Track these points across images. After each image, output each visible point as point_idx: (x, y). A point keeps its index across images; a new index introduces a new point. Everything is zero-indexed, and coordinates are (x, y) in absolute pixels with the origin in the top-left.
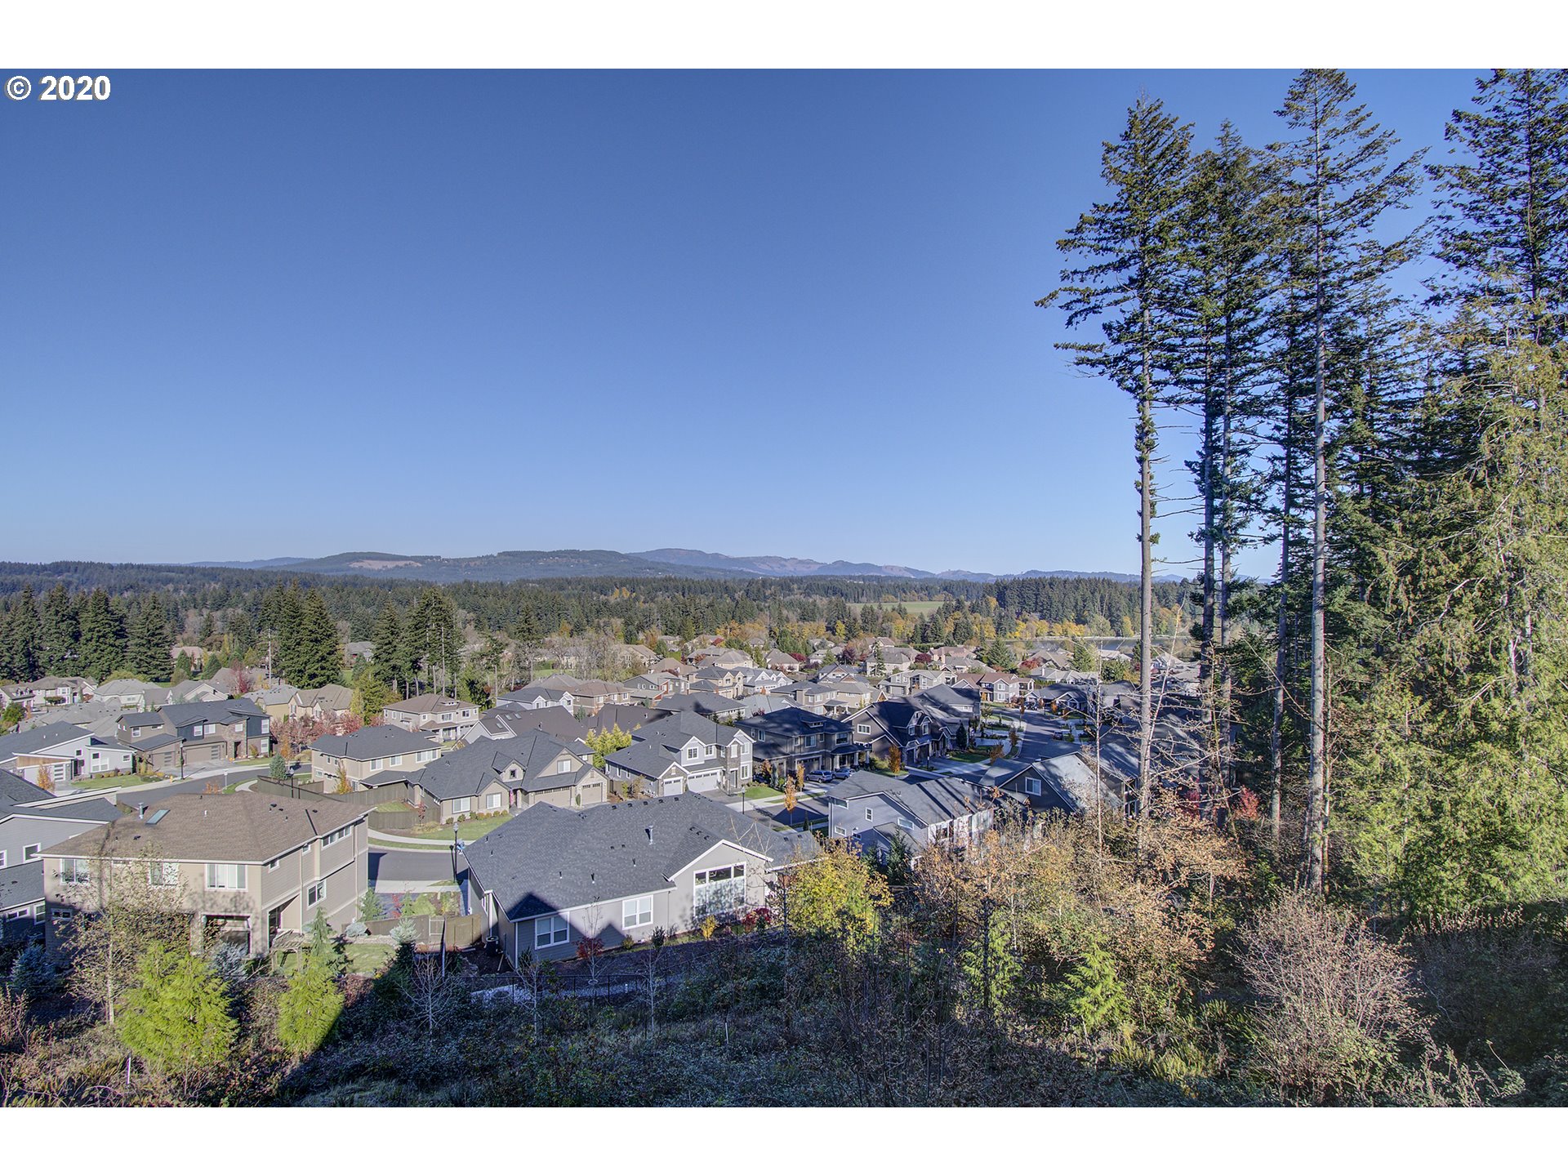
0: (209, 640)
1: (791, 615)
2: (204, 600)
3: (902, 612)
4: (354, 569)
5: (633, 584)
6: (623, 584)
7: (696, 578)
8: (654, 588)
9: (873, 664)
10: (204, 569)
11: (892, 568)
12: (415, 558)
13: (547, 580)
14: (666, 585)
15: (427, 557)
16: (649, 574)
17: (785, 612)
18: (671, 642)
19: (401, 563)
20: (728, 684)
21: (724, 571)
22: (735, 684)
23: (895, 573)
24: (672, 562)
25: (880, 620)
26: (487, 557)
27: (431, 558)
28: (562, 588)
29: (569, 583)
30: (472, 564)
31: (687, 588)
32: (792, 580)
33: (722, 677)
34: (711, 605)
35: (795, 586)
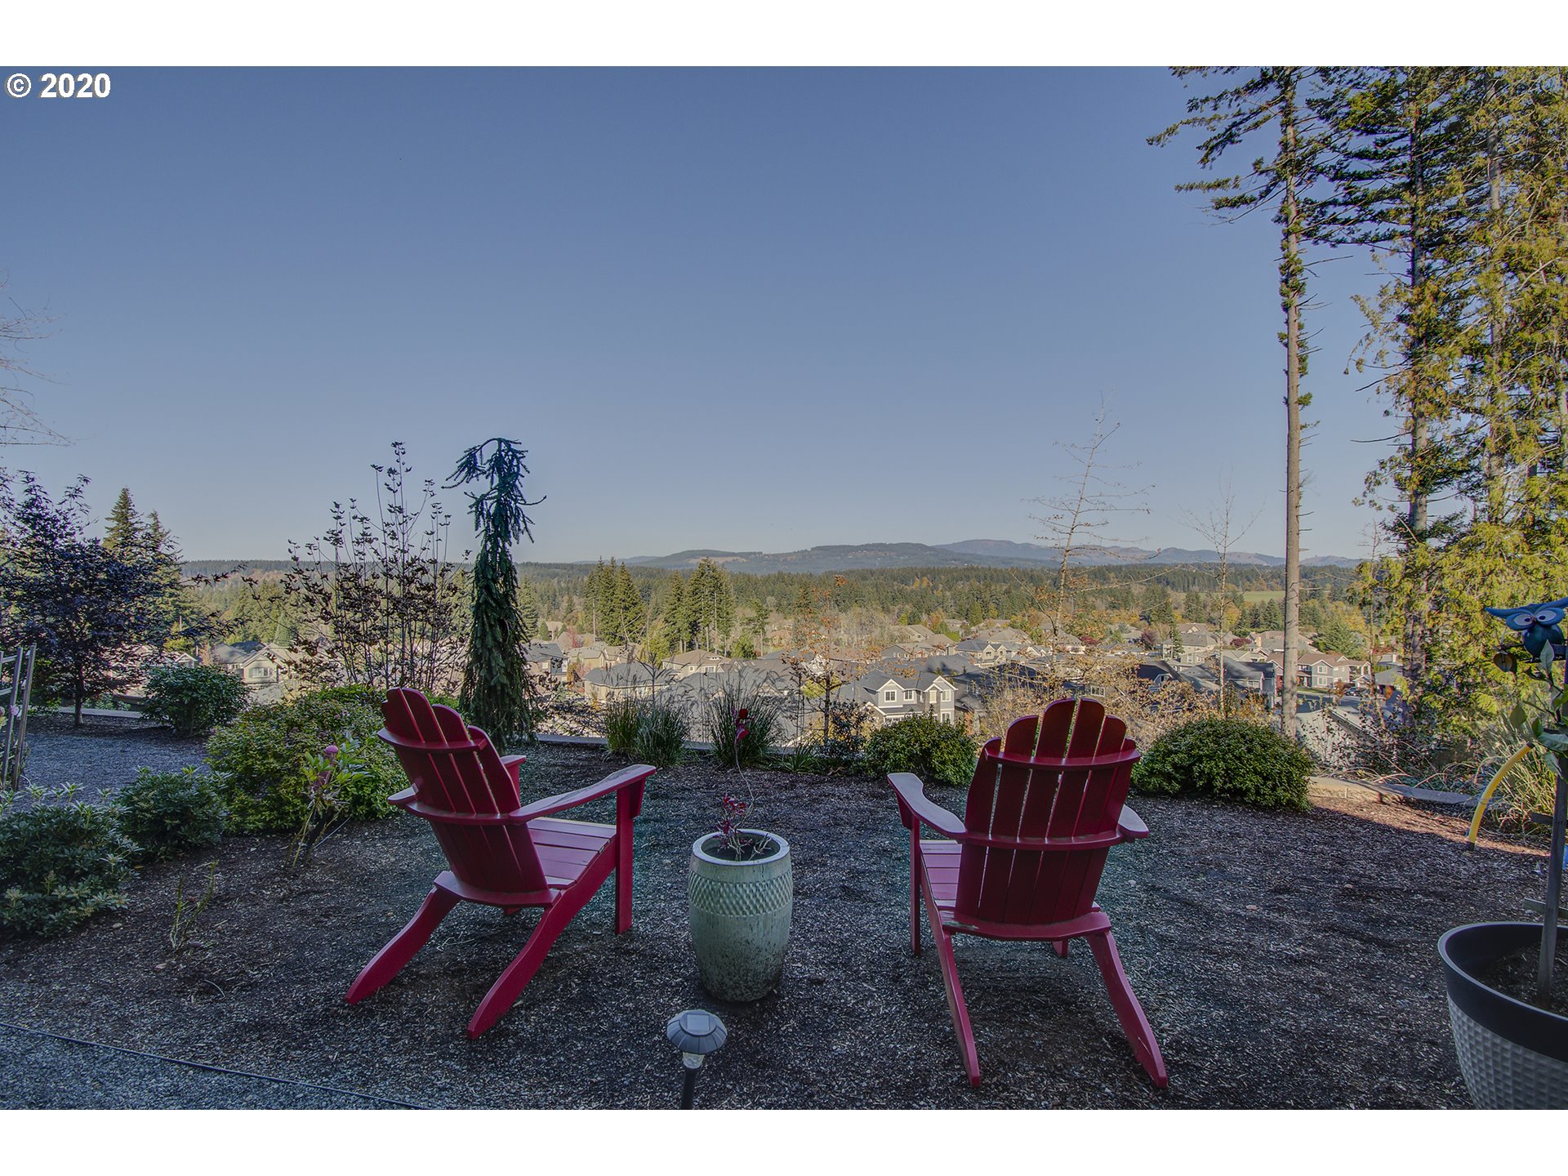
0: (569, 616)
1: (1098, 603)
2: (575, 588)
3: (1237, 600)
4: (692, 565)
5: (933, 574)
6: (924, 575)
7: (1002, 567)
8: (955, 577)
9: (1169, 646)
10: (581, 566)
11: (1239, 555)
12: (741, 555)
13: (852, 572)
14: (966, 574)
15: (751, 553)
16: (953, 564)
17: (1091, 599)
18: (956, 625)
19: (730, 559)
20: (989, 657)
21: (1036, 561)
22: (996, 657)
23: (1242, 561)
24: (979, 553)
25: (1208, 609)
26: (802, 552)
27: (755, 553)
28: (864, 578)
29: (872, 573)
30: (789, 559)
31: (990, 576)
32: (1109, 568)
33: (982, 649)
34: (1007, 592)
35: (1112, 575)
